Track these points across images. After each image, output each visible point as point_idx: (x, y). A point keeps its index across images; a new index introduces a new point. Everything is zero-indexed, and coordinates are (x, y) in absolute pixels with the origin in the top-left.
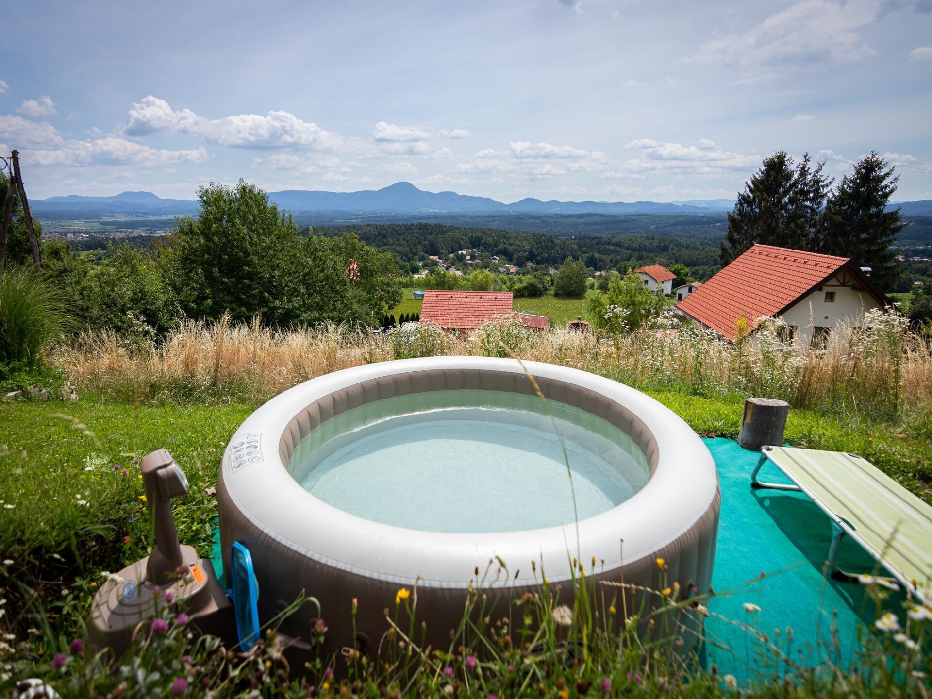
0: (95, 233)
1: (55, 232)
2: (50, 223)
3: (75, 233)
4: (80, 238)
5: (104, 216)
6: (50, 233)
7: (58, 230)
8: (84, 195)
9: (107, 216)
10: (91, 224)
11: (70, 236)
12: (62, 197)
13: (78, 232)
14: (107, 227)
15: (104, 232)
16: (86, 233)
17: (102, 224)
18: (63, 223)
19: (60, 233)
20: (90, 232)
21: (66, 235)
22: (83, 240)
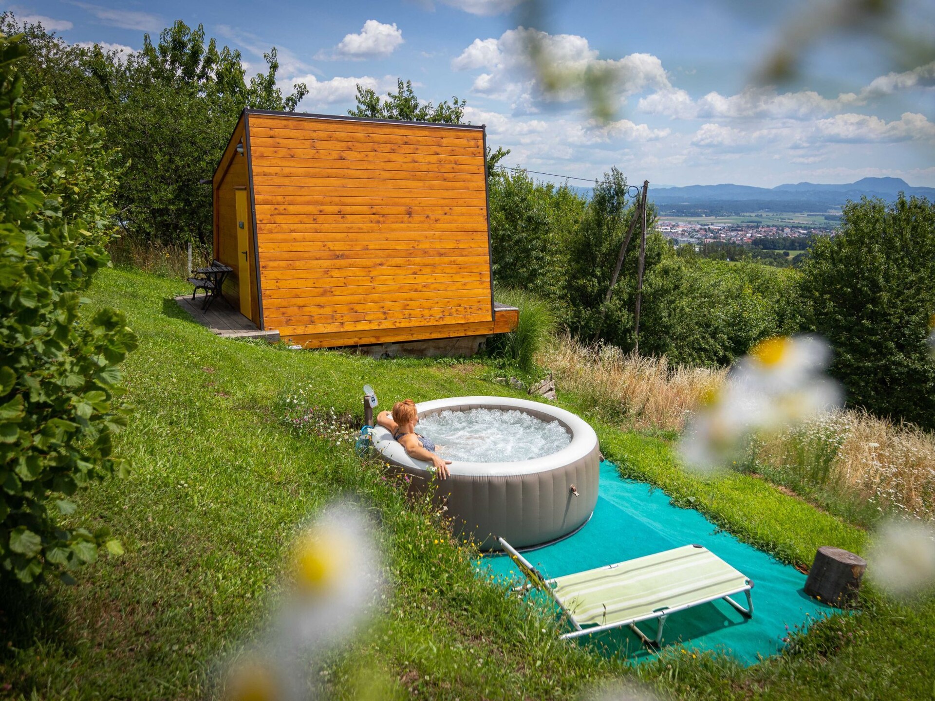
0: (815, 229)
1: (773, 226)
2: (771, 214)
3: (794, 227)
4: (796, 235)
5: (831, 208)
6: (768, 226)
7: (776, 223)
8: (815, 183)
9: (836, 209)
10: (813, 218)
11: (787, 230)
12: (792, 185)
13: (797, 227)
14: (832, 222)
15: (825, 229)
16: (805, 228)
17: (826, 218)
18: (785, 215)
19: (777, 227)
20: (809, 228)
21: (783, 230)
22: (799, 238)
